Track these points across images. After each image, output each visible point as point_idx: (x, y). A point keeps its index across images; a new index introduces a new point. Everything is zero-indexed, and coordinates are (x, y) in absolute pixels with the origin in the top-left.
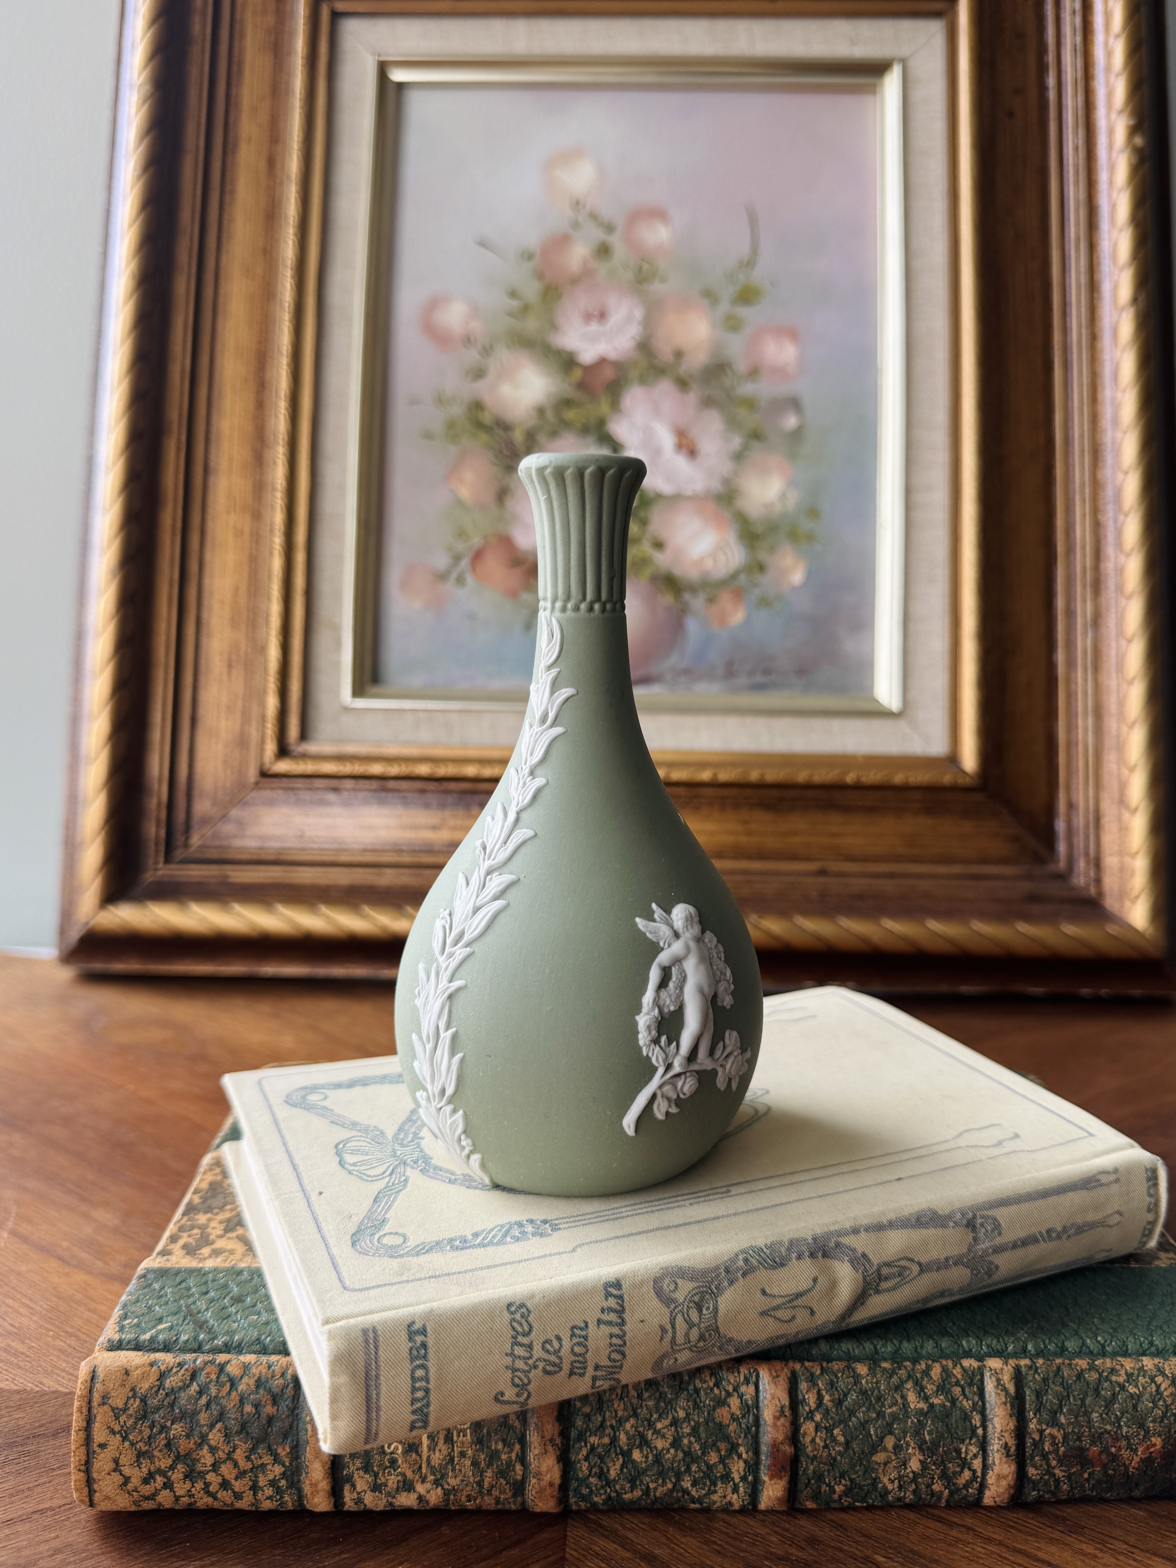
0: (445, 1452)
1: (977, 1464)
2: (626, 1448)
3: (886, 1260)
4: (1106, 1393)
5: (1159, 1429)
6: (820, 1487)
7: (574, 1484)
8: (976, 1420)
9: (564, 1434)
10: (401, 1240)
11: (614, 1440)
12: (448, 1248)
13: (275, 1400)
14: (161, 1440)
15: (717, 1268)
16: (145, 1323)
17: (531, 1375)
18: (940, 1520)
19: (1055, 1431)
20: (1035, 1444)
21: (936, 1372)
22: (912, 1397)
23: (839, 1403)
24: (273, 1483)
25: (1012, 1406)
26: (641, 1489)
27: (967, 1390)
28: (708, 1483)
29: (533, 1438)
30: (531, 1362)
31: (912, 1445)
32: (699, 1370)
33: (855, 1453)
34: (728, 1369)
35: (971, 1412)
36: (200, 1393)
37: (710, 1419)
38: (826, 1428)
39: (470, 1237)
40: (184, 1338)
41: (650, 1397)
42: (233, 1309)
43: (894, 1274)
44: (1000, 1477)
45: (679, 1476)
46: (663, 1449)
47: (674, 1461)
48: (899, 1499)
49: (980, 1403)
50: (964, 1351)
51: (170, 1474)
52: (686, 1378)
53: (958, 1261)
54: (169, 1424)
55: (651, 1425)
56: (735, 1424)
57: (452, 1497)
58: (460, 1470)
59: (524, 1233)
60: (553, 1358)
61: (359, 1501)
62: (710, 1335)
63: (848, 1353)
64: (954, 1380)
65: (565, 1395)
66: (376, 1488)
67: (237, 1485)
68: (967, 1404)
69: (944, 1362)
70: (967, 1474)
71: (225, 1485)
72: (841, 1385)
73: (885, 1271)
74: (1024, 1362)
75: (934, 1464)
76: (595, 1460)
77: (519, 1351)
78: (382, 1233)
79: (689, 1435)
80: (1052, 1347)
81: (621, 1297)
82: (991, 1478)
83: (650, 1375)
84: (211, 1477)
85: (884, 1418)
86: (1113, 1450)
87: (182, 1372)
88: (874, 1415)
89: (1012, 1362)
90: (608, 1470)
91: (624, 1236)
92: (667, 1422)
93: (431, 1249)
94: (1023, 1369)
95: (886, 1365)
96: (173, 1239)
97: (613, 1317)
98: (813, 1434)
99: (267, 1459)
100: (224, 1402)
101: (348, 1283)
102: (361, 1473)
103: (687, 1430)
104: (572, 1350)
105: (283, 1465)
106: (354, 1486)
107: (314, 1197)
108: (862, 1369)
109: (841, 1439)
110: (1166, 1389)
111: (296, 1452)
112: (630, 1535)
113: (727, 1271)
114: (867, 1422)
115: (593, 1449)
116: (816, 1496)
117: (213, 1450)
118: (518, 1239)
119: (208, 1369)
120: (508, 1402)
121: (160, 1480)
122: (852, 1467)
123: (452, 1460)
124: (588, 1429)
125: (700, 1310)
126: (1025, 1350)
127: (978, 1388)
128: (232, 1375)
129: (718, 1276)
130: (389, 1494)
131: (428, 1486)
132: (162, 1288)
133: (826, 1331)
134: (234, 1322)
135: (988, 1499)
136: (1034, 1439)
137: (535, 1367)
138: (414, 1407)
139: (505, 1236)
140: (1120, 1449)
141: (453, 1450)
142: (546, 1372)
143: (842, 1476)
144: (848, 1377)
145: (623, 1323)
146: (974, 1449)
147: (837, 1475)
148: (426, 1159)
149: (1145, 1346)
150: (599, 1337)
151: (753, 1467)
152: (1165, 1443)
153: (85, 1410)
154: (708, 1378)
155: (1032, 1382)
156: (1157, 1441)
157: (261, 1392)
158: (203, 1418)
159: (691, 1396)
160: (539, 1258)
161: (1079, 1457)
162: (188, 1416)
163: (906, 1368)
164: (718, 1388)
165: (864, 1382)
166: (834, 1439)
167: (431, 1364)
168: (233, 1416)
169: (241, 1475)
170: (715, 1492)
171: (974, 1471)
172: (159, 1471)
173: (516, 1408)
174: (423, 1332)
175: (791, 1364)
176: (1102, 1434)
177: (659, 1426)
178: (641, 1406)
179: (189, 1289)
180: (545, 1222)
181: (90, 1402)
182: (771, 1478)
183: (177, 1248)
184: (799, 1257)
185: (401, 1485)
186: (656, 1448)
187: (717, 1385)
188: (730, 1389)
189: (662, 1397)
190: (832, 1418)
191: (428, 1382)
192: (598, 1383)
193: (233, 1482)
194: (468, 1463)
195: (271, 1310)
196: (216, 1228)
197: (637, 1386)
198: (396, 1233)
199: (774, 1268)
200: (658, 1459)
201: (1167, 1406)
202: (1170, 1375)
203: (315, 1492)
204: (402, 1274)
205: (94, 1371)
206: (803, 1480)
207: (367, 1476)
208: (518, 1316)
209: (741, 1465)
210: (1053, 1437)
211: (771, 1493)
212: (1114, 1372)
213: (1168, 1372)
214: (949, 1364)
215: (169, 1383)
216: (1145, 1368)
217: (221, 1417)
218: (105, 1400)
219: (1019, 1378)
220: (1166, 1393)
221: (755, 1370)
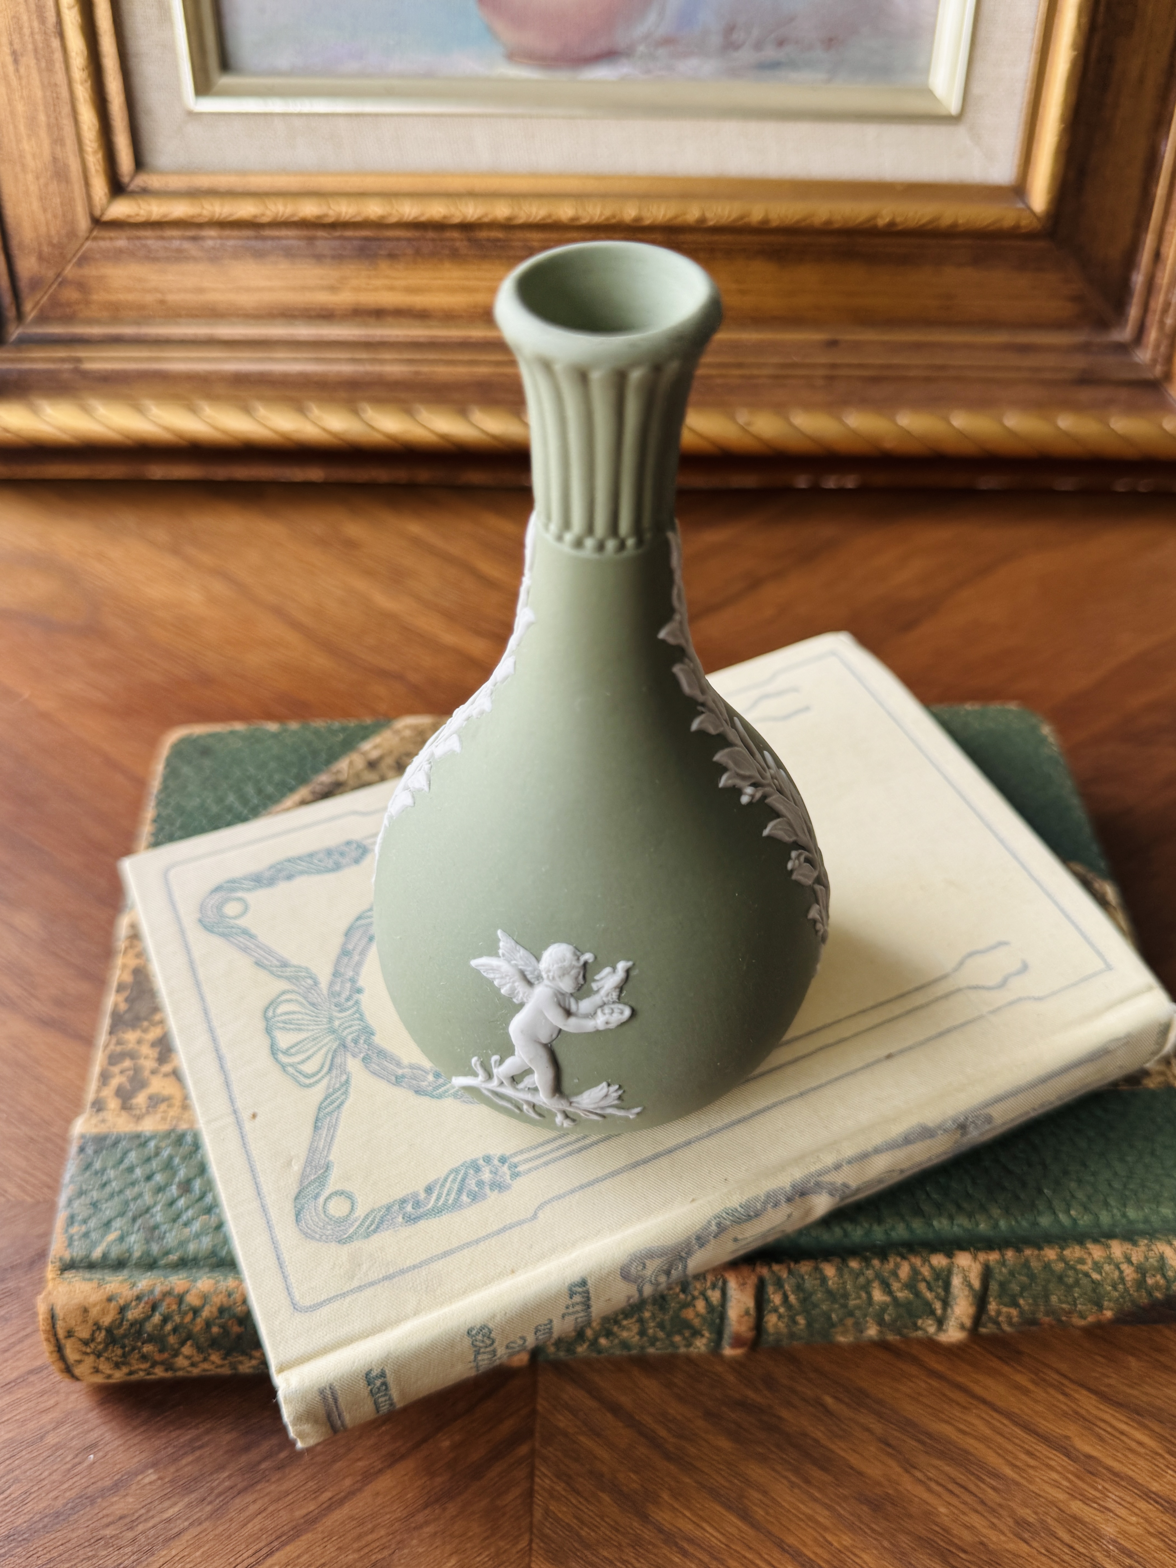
1: (932, 1329)
3: (866, 1180)
4: (1069, 1281)
5: (1113, 1304)
8: (938, 1305)
10: (348, 1206)
12: (400, 1219)
14: (135, 1354)
15: (688, 1239)
16: (94, 1230)
19: (1012, 1310)
22: (877, 1293)
23: (804, 1299)
25: (975, 1297)
26: (607, 1355)
27: (933, 1285)
31: (871, 1321)
33: (814, 1328)
35: (934, 1300)
36: (165, 1321)
38: (789, 1317)
40: (136, 1250)
42: (182, 1203)
45: (643, 1348)
46: (629, 1336)
47: (639, 1341)
49: (943, 1294)
50: (935, 1241)
51: (150, 1371)
54: (139, 1344)
55: (617, 1322)
56: (700, 1318)
59: (480, 1184)
64: (921, 1276)
68: (930, 1295)
69: (913, 1258)
72: (808, 1285)
73: (865, 1185)
74: (993, 1256)
75: (891, 1330)
78: (326, 1193)
79: (654, 1327)
80: (1024, 1227)
81: (586, 1292)
82: (943, 1335)
85: (847, 1307)
87: (142, 1305)
88: (837, 1306)
89: (982, 1256)
90: (576, 1348)
91: (589, 1185)
92: (633, 1320)
93: (382, 1221)
94: (991, 1263)
95: (854, 1262)
96: (105, 1076)
97: (578, 1307)
98: (776, 1321)
99: (242, 1358)
100: (190, 1326)
101: (296, 1297)
103: (652, 1324)
107: (248, 1126)
108: (830, 1268)
109: (803, 1321)
110: (1128, 1274)
113: (699, 1238)
114: (830, 1311)
117: (188, 1357)
118: (475, 1196)
119: (168, 1300)
121: (142, 1373)
122: (812, 1335)
125: (668, 1274)
126: (996, 1235)
127: (944, 1283)
128: (193, 1304)
129: (688, 1245)
132: (104, 1169)
134: (185, 1224)
136: (990, 1316)
138: (379, 1412)
139: (460, 1191)
140: (1071, 1317)
143: (801, 1339)
144: (815, 1278)
145: (589, 1307)
146: (931, 1322)
147: (796, 1339)
148: (367, 1035)
149: (1117, 1222)
151: (716, 1342)
152: (1116, 1313)
153: (52, 1339)
155: (999, 1275)
156: (1109, 1312)
157: (226, 1317)
158: (172, 1340)
160: (498, 1232)
161: (1031, 1322)
162: (157, 1338)
163: (874, 1266)
164: (684, 1293)
165: (830, 1283)
166: (795, 1322)
168: (202, 1336)
171: (928, 1331)
172: (139, 1369)
174: (383, 1375)
175: (759, 1269)
176: (1057, 1309)
177: (625, 1322)
179: (132, 1169)
180: (503, 1160)
181: (55, 1335)
182: (732, 1347)
183: (109, 1096)
184: (776, 1205)
186: (621, 1336)
188: (696, 1293)
190: (795, 1310)
196: (148, 1058)
198: (342, 1194)
199: (748, 1221)
200: (624, 1341)
201: (1126, 1289)
202: (1135, 1261)
204: (353, 1275)
205: (52, 1309)
206: (763, 1347)
208: (479, 1337)
209: (704, 1340)
210: (1010, 1313)
211: (731, 1352)
212: (1082, 1261)
213: (1134, 1259)
214: (917, 1261)
215: (131, 1315)
216: (1113, 1256)
217: (189, 1336)
218: (70, 1334)
219: (987, 1274)
220: (1128, 1278)
221: (722, 1276)
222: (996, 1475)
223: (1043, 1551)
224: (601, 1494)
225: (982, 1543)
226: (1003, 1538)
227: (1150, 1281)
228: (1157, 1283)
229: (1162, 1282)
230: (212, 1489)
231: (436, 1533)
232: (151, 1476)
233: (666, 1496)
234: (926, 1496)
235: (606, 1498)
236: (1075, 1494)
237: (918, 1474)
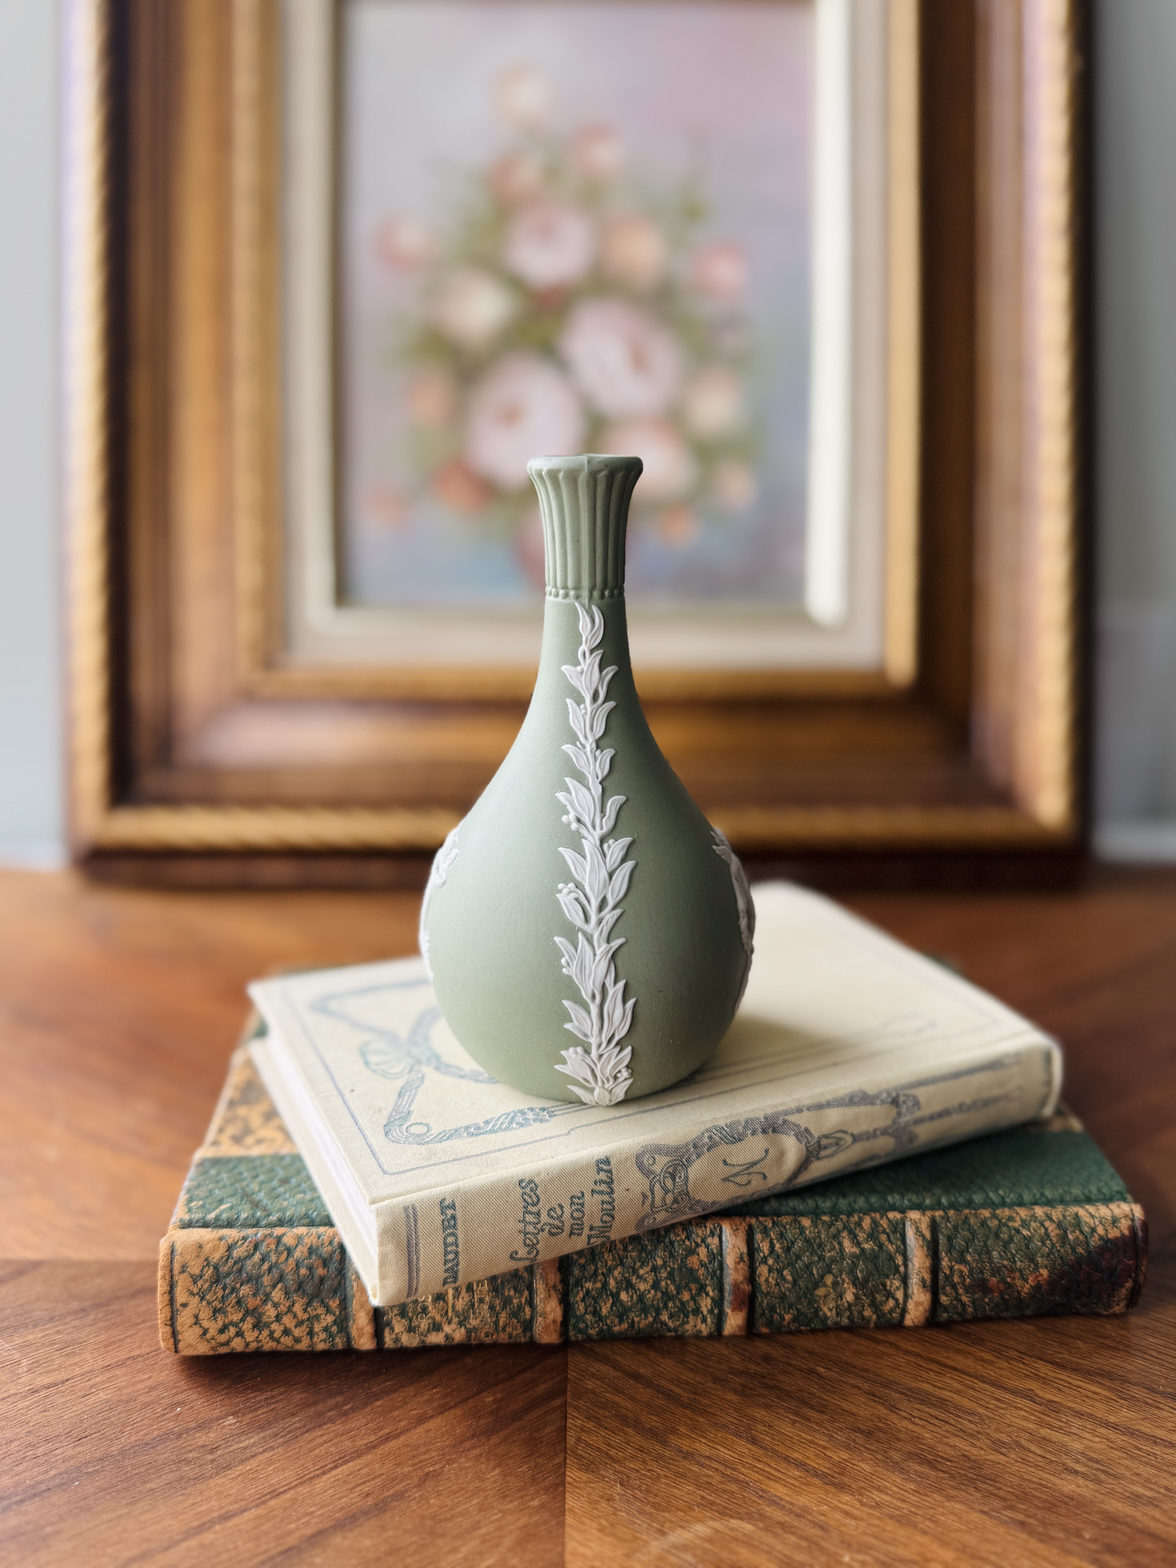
0: (467, 1299)
1: (900, 1295)
2: (615, 1290)
3: (825, 1133)
4: (1004, 1236)
5: (1046, 1262)
6: (773, 1316)
7: (573, 1321)
8: (899, 1260)
9: (564, 1281)
10: (425, 1129)
11: (605, 1285)
12: (465, 1134)
13: (325, 1263)
14: (233, 1299)
15: (687, 1144)
16: (209, 1204)
17: (539, 1237)
18: (869, 1338)
19: (962, 1267)
20: (947, 1277)
21: (867, 1223)
22: (847, 1244)
23: (787, 1250)
24: (326, 1329)
25: (928, 1248)
26: (628, 1323)
27: (891, 1236)
28: (682, 1316)
29: (539, 1286)
30: (539, 1226)
31: (847, 1281)
32: (673, 1227)
33: (800, 1289)
34: (697, 1225)
35: (895, 1254)
36: (263, 1260)
37: (683, 1265)
38: (777, 1270)
39: (482, 1125)
40: (243, 1216)
41: (633, 1249)
42: (281, 1190)
43: (831, 1144)
44: (918, 1304)
45: (658, 1312)
46: (645, 1290)
47: (654, 1299)
48: (837, 1323)
49: (902, 1247)
50: (890, 1205)
51: (241, 1325)
52: (663, 1233)
53: (885, 1132)
54: (238, 1285)
55: (635, 1271)
56: (703, 1268)
57: (473, 1334)
58: (480, 1313)
59: (527, 1120)
60: (556, 1222)
61: (397, 1340)
62: (682, 1199)
63: (794, 1209)
64: (881, 1229)
65: (566, 1251)
66: (411, 1330)
67: (297, 1332)
68: (891, 1248)
69: (873, 1215)
70: (891, 1303)
71: (286, 1332)
72: (789, 1235)
73: (824, 1142)
74: (938, 1214)
75: (865, 1295)
76: (590, 1301)
77: (529, 1218)
78: (408, 1124)
79: (666, 1278)
80: (961, 1200)
81: (610, 1171)
82: (911, 1305)
83: (633, 1232)
84: (274, 1326)
85: (824, 1260)
86: (1009, 1280)
87: (246, 1244)
88: (816, 1258)
89: (929, 1213)
90: (601, 1309)
91: (609, 1120)
92: (648, 1269)
93: (451, 1135)
94: (938, 1219)
95: (825, 1218)
96: (221, 1130)
97: (604, 1187)
98: (767, 1275)
99: (321, 1311)
100: (283, 1266)
101: (386, 1168)
102: (399, 1318)
103: (664, 1275)
104: (572, 1215)
105: (334, 1315)
106: (392, 1329)
107: (347, 1095)
108: (806, 1222)
109: (789, 1278)
110: (1052, 1231)
111: (344, 1305)
112: (619, 1359)
113: (695, 1147)
114: (810, 1264)
115: (588, 1292)
116: (770, 1323)
117: (276, 1305)
118: (522, 1125)
119: (268, 1241)
120: (521, 1259)
121: (232, 1330)
122: (799, 1299)
123: (473, 1305)
124: (584, 1276)
125: (674, 1179)
126: (939, 1203)
127: (901, 1234)
128: (288, 1245)
129: (688, 1151)
130: (422, 1334)
131: (453, 1326)
132: (218, 1174)
133: (776, 1191)
134: (284, 1200)
135: (908, 1321)
136: (945, 1274)
137: (543, 1230)
138: (447, 1267)
139: (511, 1122)
140: (1014, 1279)
141: (473, 1297)
142: (551, 1234)
143: (791, 1306)
144: (795, 1229)
145: (612, 1191)
146: (897, 1283)
147: (787, 1306)
148: (437, 1057)
149: (1038, 1196)
150: (593, 1204)
151: (718, 1303)
152: (1051, 1273)
153: (168, 1277)
154: (680, 1232)
155: (945, 1229)
156: (1045, 1272)
157: (314, 1257)
158: (266, 1280)
159: (667, 1247)
160: (541, 1140)
161: (981, 1286)
162: (254, 1280)
163: (842, 1220)
164: (689, 1240)
165: (807, 1232)
166: (783, 1278)
167: (460, 1232)
168: (291, 1278)
169: (299, 1324)
170: (688, 1323)
171: (897, 1300)
172: (232, 1323)
173: (527, 1263)
174: (453, 1206)
175: (748, 1219)
176: (1000, 1267)
177: (641, 1272)
178: (627, 1257)
179: (241, 1173)
180: (543, 1109)
181: (171, 1271)
182: (733, 1310)
183: (225, 1138)
184: (754, 1133)
185: (431, 1326)
186: (639, 1290)
187: (688, 1238)
188: (699, 1240)
189: (643, 1249)
190: (782, 1262)
191: (457, 1246)
192: (592, 1240)
193: (293, 1329)
194: (486, 1307)
195: (314, 1189)
196: (256, 1119)
197: (622, 1241)
198: (420, 1124)
199: (734, 1143)
200: (641, 1298)
201: (1053, 1245)
202: (1056, 1220)
203: (361, 1335)
204: (430, 1159)
205: (173, 1246)
206: (759, 1311)
207: (404, 1321)
208: (528, 1190)
209: (709, 1301)
210: (961, 1272)
211: (733, 1322)
212: (1011, 1219)
213: (1054, 1218)
214: (877, 1216)
215: (236, 1253)
216: (1037, 1215)
217: (281, 1278)
218: (184, 1269)
219: (934, 1226)
220: (1052, 1234)
221: (719, 1225)
222: (972, 1414)
223: (1020, 1460)
224: (626, 1429)
225: (964, 1456)
226: (982, 1452)
227: (1071, 1237)
228: (1077, 1238)
229: (1081, 1237)
230: (284, 1429)
231: (481, 1455)
232: (231, 1420)
233: (683, 1429)
234: (911, 1427)
235: (630, 1431)
236: (1041, 1424)
237: (902, 1413)
